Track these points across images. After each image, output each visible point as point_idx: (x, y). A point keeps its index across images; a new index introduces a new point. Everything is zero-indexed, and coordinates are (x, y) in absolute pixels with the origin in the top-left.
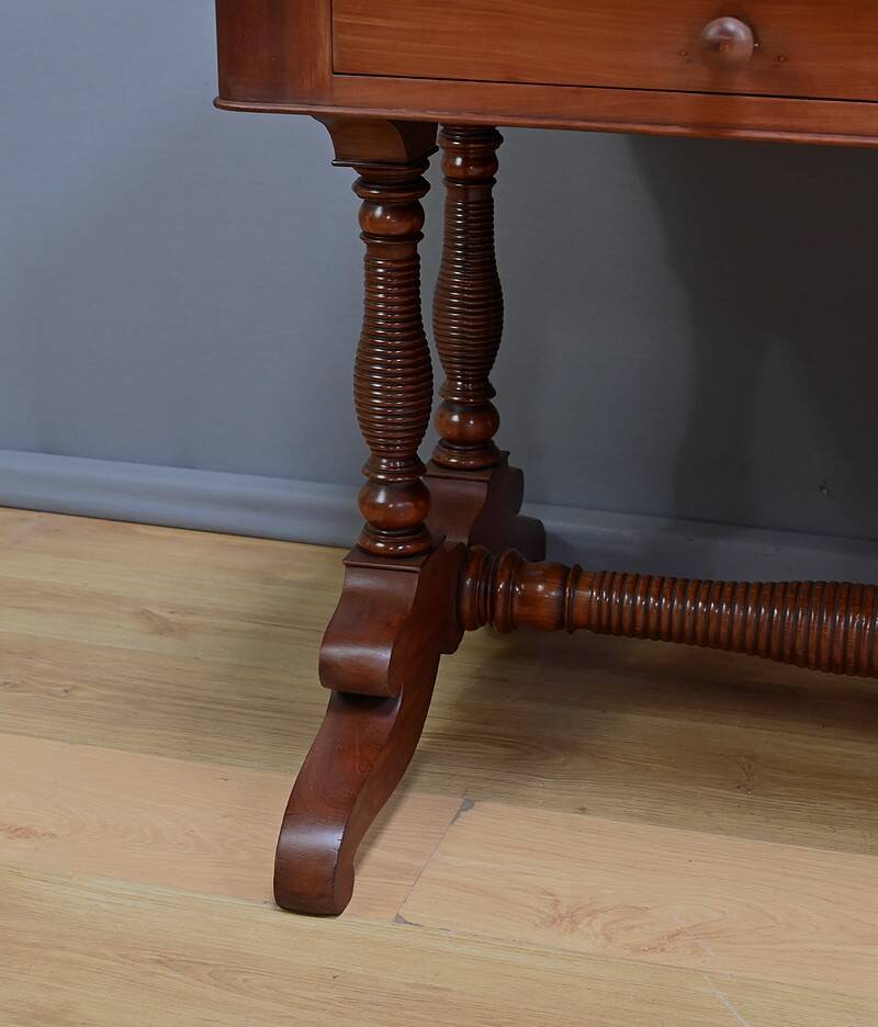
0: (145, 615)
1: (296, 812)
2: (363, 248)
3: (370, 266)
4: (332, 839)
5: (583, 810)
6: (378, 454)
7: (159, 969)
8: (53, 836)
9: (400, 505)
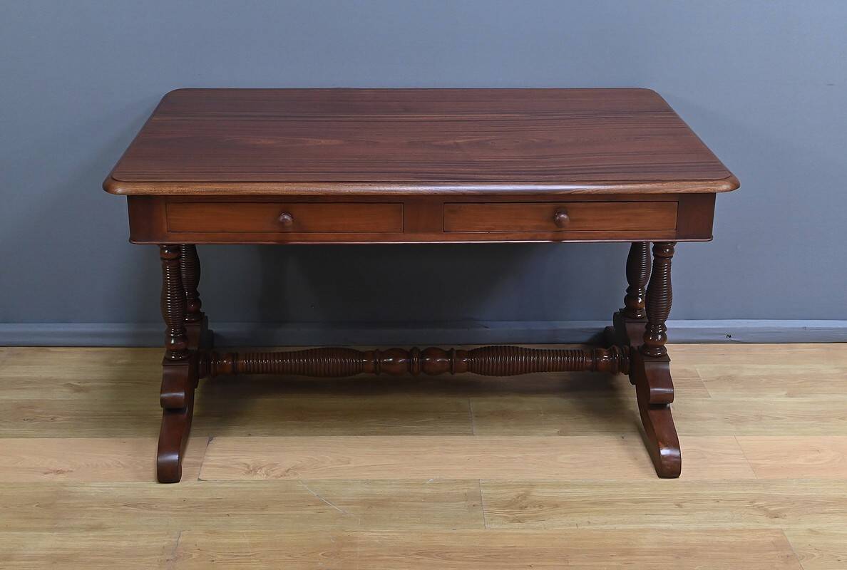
0: (68, 385)
1: (161, 450)
2: (161, 262)
3: (165, 269)
4: (176, 457)
5: (250, 435)
6: (170, 327)
7: (126, 508)
8: (72, 471)
9: (179, 343)
